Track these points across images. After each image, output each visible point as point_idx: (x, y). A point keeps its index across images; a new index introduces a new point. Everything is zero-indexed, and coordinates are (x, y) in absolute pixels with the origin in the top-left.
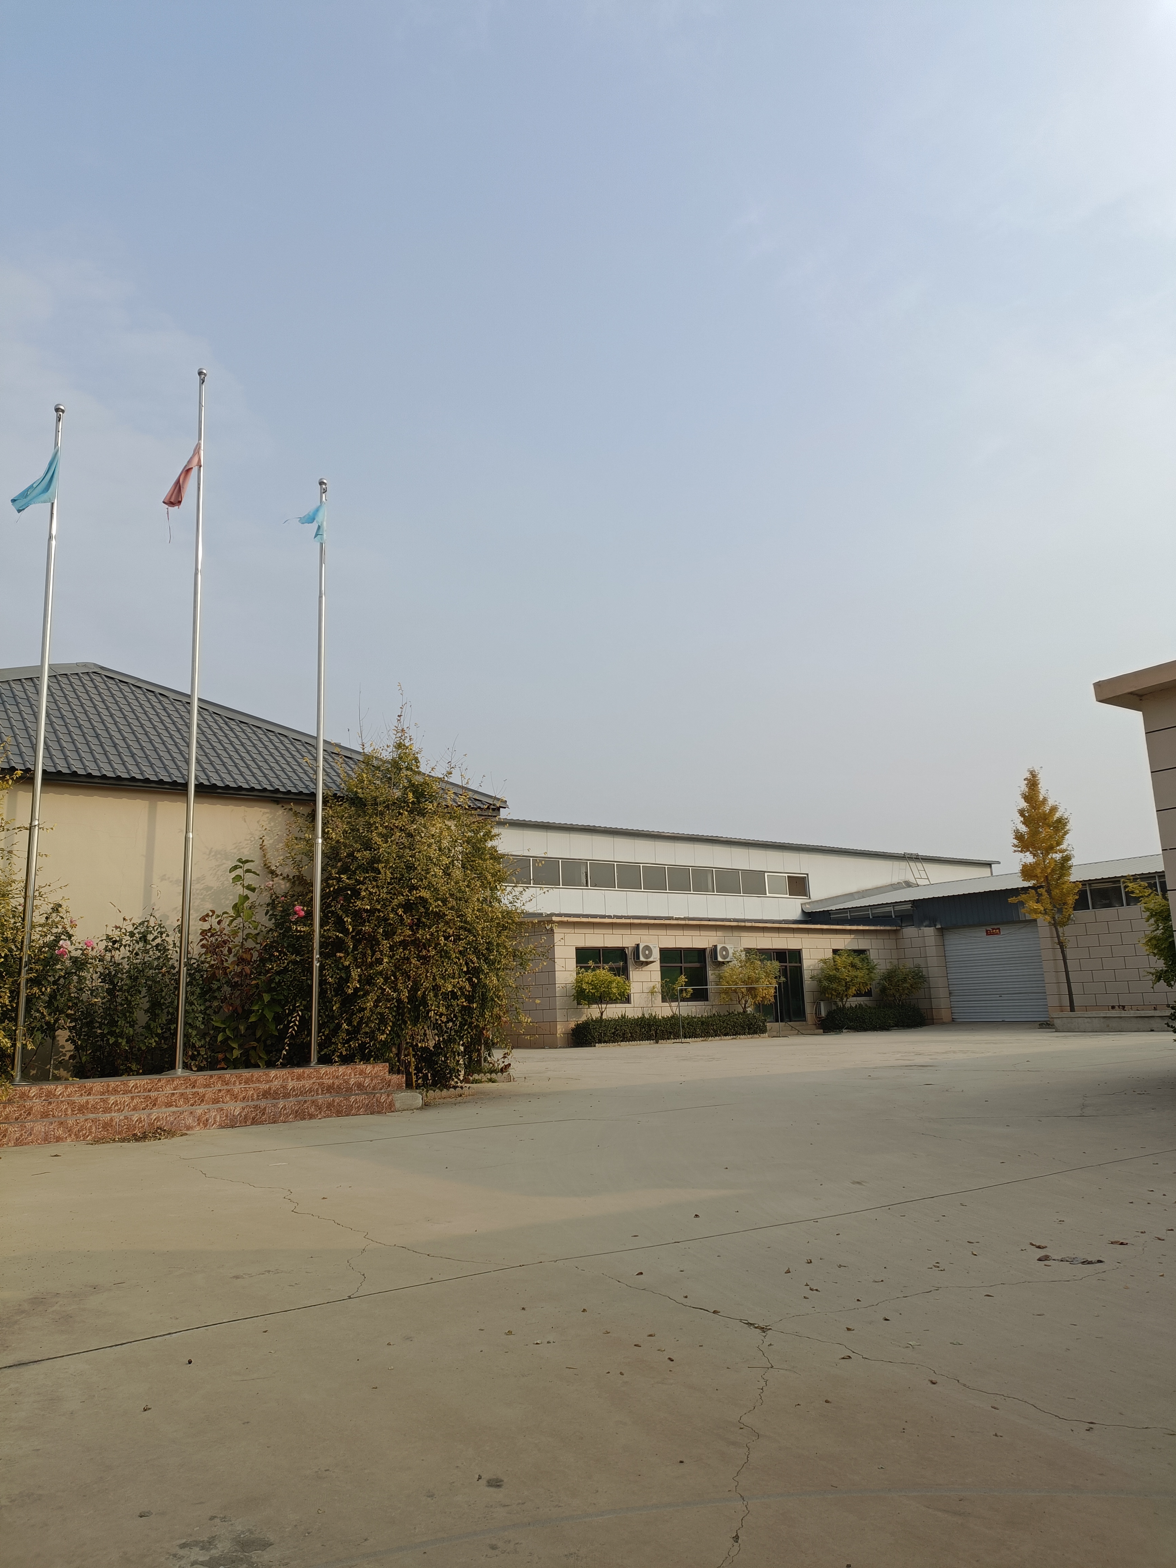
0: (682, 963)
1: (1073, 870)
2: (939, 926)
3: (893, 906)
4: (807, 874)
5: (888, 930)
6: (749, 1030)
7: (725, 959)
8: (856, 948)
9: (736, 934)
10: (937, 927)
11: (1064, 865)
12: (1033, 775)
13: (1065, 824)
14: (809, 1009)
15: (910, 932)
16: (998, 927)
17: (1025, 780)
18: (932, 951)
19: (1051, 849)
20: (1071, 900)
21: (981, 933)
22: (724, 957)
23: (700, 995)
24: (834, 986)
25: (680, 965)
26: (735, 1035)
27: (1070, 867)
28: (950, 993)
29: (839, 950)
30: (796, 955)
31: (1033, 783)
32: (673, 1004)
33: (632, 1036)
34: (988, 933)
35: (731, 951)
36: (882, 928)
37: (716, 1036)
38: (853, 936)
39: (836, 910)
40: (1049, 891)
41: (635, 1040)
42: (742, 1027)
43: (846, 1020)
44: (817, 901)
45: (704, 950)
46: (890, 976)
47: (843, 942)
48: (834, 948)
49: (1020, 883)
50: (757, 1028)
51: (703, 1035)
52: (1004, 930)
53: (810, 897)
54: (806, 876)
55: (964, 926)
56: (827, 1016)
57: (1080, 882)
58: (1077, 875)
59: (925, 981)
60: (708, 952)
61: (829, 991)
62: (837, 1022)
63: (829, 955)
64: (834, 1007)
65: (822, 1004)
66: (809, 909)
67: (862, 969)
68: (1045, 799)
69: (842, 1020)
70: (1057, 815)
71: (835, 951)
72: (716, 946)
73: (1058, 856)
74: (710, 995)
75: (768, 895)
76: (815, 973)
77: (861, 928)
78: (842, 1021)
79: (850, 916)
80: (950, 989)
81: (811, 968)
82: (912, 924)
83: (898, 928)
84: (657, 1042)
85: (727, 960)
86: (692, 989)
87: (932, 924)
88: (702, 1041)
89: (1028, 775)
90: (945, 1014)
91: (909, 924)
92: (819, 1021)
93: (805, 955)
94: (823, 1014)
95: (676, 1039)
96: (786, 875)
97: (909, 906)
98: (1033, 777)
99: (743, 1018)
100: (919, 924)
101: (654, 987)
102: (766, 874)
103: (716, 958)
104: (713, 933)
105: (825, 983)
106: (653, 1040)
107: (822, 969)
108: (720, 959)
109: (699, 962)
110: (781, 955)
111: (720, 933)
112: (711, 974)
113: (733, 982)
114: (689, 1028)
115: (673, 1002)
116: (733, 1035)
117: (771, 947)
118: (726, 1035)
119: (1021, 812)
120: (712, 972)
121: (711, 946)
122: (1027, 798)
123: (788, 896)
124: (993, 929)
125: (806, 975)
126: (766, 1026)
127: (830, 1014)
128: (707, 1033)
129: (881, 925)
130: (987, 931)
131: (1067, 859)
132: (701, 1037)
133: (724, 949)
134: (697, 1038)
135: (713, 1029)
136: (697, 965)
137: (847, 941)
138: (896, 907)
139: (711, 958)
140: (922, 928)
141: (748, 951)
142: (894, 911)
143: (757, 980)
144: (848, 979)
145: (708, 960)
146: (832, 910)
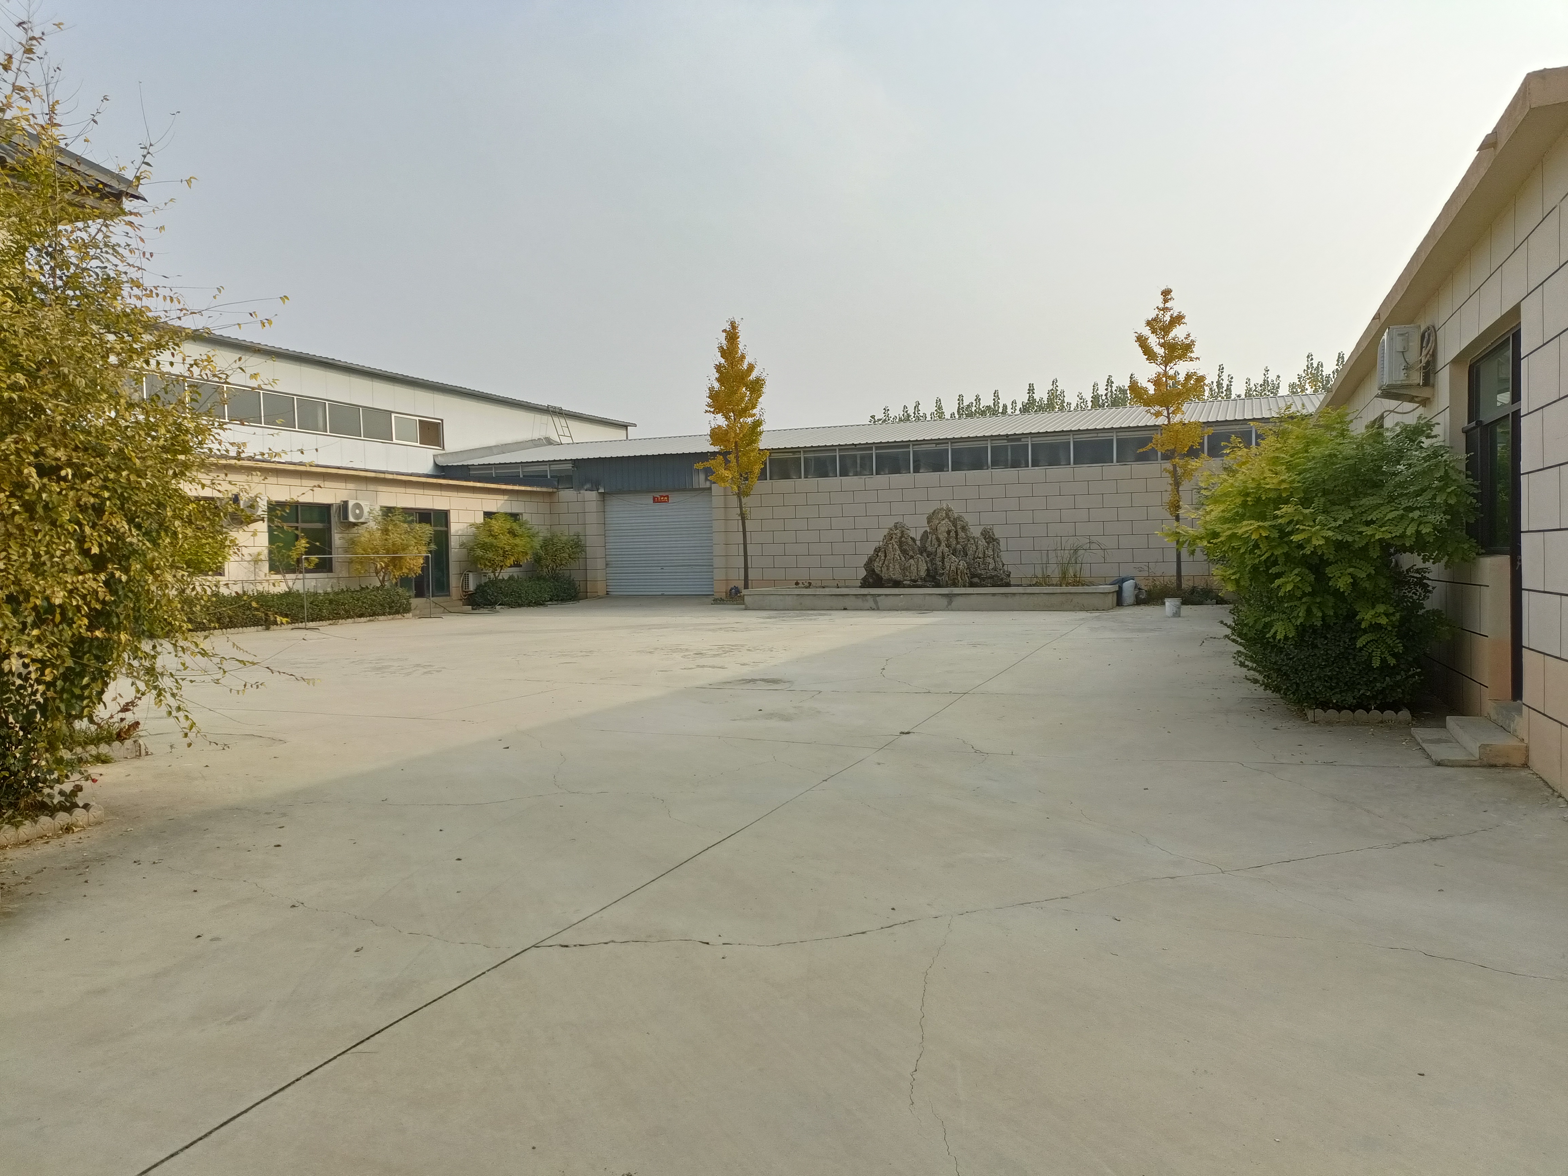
0: (298, 523)
1: (763, 437)
2: (602, 490)
3: (550, 465)
4: (442, 420)
5: (543, 492)
6: (389, 609)
7: (358, 519)
8: (509, 511)
9: (372, 487)
10: (600, 491)
11: (755, 429)
12: (733, 325)
13: (762, 386)
14: (454, 581)
15: (567, 495)
16: (667, 494)
17: (723, 331)
18: (592, 518)
19: (744, 412)
20: (757, 469)
21: (647, 500)
22: (357, 517)
23: (325, 566)
24: (490, 555)
25: (296, 525)
26: (372, 616)
27: (761, 433)
28: (607, 564)
29: (494, 513)
30: (443, 517)
31: (732, 336)
32: (288, 576)
33: (231, 621)
34: (655, 500)
35: (366, 510)
36: (538, 489)
37: (348, 617)
38: (506, 497)
39: (479, 465)
40: (737, 457)
41: (235, 626)
42: (381, 605)
43: (500, 595)
44: (452, 453)
45: (328, 507)
46: (547, 544)
47: (496, 504)
48: (486, 510)
49: (707, 447)
50: (400, 607)
51: (331, 617)
52: (674, 498)
53: (443, 448)
54: (440, 421)
55: (629, 492)
56: (476, 590)
57: (768, 450)
58: (764, 443)
59: (583, 551)
60: (333, 510)
61: (482, 561)
62: (489, 598)
63: (480, 519)
64: (484, 580)
65: (471, 575)
66: (442, 462)
67: (521, 536)
68: (743, 357)
69: (496, 594)
70: (753, 376)
71: (488, 515)
72: (346, 503)
73: (750, 420)
74: (336, 565)
75: (395, 441)
76: (464, 539)
77: (517, 488)
78: (495, 596)
79: (496, 473)
80: (607, 560)
81: (460, 533)
82: (571, 486)
83: (555, 490)
84: (268, 629)
85: (361, 521)
86: (317, 558)
87: (595, 487)
88: (330, 624)
89: (728, 327)
90: (601, 589)
91: (568, 486)
92: (465, 596)
93: (453, 517)
94: (472, 587)
95: (295, 623)
96: (417, 418)
97: (569, 466)
98: (733, 328)
99: (383, 594)
100: (579, 487)
101: (259, 554)
102: (393, 415)
103: (346, 516)
104: (342, 485)
105: (479, 552)
106: (261, 625)
107: (475, 536)
108: (351, 519)
109: (322, 521)
110: (424, 516)
111: (351, 486)
112: (338, 539)
113: (372, 549)
114: (313, 609)
115: (287, 573)
116: (370, 616)
117: (413, 506)
118: (361, 616)
119: (718, 368)
120: (341, 535)
121: (338, 501)
122: (724, 353)
123: (418, 444)
124: (661, 496)
125: (454, 542)
126: (410, 604)
127: (479, 587)
128: (336, 614)
129: (538, 486)
130: (654, 498)
131: (758, 423)
132: (329, 619)
133: (358, 506)
134: (322, 620)
135: (345, 610)
136: (319, 526)
137: (500, 503)
138: (552, 466)
139: (339, 517)
140: (582, 492)
141: (388, 511)
142: (550, 470)
143: (405, 548)
144: (507, 548)
145: (334, 519)
146: (473, 465)
